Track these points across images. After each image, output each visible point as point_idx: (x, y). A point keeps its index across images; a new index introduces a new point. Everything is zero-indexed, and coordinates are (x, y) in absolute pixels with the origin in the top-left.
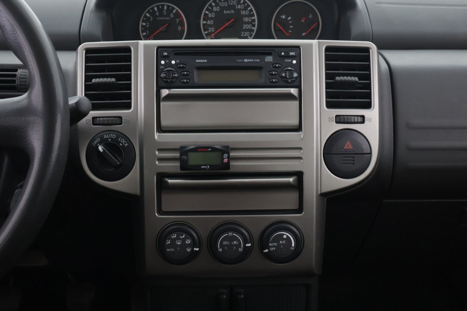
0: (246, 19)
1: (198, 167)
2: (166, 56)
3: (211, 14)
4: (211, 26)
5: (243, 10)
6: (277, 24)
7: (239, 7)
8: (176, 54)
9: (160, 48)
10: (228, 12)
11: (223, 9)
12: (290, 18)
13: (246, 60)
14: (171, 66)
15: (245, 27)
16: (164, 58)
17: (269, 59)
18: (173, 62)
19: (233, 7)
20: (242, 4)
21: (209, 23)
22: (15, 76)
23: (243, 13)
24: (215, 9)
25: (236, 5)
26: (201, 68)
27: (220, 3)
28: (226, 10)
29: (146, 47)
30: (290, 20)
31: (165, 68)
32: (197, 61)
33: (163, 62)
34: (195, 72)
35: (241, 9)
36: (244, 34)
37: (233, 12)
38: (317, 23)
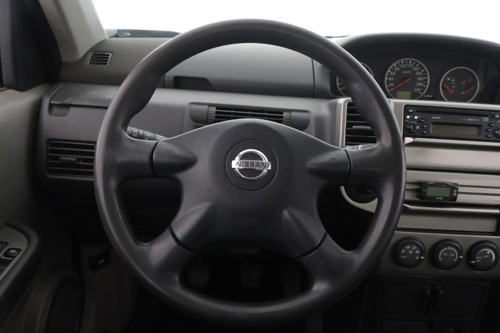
0: (419, 79)
1: (434, 198)
2: (411, 113)
3: (393, 73)
4: (391, 82)
5: (417, 71)
6: (444, 84)
7: (415, 69)
8: (418, 111)
9: (407, 107)
10: (406, 72)
11: (402, 69)
12: (453, 80)
13: (469, 120)
14: (415, 120)
15: (419, 84)
16: (409, 114)
17: (486, 119)
18: (416, 117)
19: (410, 69)
20: (418, 67)
21: (390, 79)
22: (282, 117)
23: (418, 73)
24: (396, 69)
25: (413, 68)
26: (436, 123)
27: (400, 65)
28: (405, 71)
29: (395, 104)
30: (453, 82)
31: (409, 122)
32: (433, 118)
33: (408, 117)
34: (432, 127)
35: (416, 71)
36: (417, 89)
37: (409, 72)
38: (475, 86)
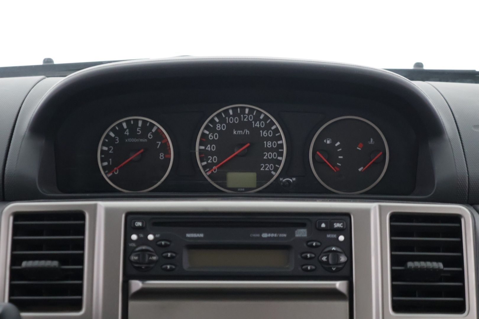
0: (269, 144)
2: (139, 228)
3: (213, 135)
4: (212, 153)
5: (263, 130)
6: (318, 153)
7: (257, 125)
8: (156, 224)
9: (131, 215)
10: (240, 132)
11: (231, 127)
12: (338, 144)
13: (265, 235)
14: (148, 242)
15: (267, 156)
16: (137, 230)
17: (301, 233)
18: (151, 237)
19: (248, 125)
20: (263, 120)
21: (208, 148)
23: (264, 134)
24: (218, 127)
25: (253, 122)
26: (194, 246)
27: (227, 118)
28: (237, 130)
29: (109, 212)
30: (339, 147)
31: (138, 246)
32: (188, 235)
33: (134, 237)
34: (185, 255)
35: (260, 128)
36: (266, 167)
37: (247, 132)
38: (381, 153)
